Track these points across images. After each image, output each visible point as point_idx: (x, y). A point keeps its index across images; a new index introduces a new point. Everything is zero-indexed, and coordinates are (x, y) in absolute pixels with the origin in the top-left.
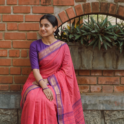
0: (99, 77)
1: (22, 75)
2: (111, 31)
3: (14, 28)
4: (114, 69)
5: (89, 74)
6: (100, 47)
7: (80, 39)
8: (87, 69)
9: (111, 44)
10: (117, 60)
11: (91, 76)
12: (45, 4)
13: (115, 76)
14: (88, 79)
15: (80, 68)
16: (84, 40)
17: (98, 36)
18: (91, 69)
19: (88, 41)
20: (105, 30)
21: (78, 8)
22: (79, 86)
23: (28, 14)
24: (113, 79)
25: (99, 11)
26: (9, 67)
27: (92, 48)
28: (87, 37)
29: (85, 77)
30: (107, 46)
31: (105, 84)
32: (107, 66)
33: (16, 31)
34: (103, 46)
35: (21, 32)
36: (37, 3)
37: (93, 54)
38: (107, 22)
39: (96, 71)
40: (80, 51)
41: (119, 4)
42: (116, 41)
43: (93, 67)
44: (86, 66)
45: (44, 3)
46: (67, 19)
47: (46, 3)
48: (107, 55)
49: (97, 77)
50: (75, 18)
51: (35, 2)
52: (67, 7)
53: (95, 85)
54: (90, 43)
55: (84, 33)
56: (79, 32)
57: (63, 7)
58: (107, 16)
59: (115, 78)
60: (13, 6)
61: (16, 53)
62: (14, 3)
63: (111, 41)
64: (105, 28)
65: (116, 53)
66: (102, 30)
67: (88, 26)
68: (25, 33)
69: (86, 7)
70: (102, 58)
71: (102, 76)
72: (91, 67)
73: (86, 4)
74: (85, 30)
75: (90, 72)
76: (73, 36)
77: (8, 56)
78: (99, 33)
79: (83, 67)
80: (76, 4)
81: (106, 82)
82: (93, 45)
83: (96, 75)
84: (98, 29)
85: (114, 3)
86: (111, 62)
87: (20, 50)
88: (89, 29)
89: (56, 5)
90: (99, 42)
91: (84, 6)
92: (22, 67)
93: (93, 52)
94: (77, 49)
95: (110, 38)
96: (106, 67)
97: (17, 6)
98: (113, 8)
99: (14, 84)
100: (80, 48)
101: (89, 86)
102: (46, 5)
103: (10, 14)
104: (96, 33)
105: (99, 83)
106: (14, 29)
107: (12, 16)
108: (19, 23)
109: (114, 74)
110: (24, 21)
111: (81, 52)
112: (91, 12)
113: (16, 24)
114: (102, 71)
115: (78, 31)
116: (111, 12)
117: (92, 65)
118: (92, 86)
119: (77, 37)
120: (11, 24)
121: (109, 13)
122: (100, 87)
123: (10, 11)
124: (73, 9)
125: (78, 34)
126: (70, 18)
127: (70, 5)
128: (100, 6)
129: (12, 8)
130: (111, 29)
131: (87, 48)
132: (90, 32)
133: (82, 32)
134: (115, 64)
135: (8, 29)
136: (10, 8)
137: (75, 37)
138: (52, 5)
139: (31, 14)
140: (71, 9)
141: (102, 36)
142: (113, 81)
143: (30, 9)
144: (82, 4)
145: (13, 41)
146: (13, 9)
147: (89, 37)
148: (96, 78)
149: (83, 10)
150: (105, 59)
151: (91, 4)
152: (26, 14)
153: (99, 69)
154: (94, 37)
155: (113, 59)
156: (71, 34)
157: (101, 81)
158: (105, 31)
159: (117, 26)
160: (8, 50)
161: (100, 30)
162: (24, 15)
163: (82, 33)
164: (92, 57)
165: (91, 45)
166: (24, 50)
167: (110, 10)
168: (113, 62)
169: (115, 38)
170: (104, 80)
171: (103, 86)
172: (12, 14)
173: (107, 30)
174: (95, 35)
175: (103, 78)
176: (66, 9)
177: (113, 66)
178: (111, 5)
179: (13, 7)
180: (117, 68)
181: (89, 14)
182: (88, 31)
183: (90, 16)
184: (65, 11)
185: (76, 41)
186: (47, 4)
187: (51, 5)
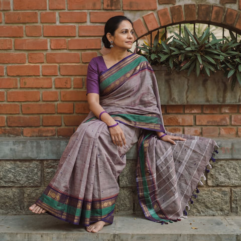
0: (197, 116)
1: (75, 114)
2: (216, 49)
3: (62, 46)
4: (220, 104)
5: (182, 112)
6: (198, 72)
7: (167, 60)
8: (179, 104)
9: (216, 69)
10: (225, 91)
11: (184, 113)
12: (110, 9)
13: (222, 113)
14: (180, 118)
15: (168, 102)
16: (174, 62)
17: (196, 56)
18: (185, 104)
19: (180, 63)
20: (206, 46)
21: (163, 14)
22: (167, 128)
23: (83, 25)
24: (218, 118)
25: (196, 18)
26: (56, 103)
27: (186, 73)
28: (178, 57)
29: (176, 115)
30: (210, 69)
31: (206, 125)
32: (210, 100)
33: (65, 51)
34: (203, 71)
35: (73, 52)
36: (98, 6)
37: (188, 83)
38: (208, 34)
39: (192, 107)
40: (167, 78)
41: (228, 6)
42: (222, 63)
43: (188, 102)
44: (177, 99)
45: (108, 6)
46: (145, 31)
47: (111, 6)
48: (209, 84)
49: (194, 115)
50: (158, 29)
51: (94, 4)
52: (145, 12)
53: (191, 126)
54: (184, 66)
55: (174, 51)
56: (166, 51)
57: (139, 13)
58: (209, 26)
59: (221, 116)
60: (59, 11)
61: (66, 83)
62: (62, 7)
63: (215, 63)
64: (205, 44)
65: (222, 80)
66: (202, 47)
67: (180, 40)
68: (79, 53)
69: (175, 11)
70: (201, 89)
71: (202, 113)
72: (184, 102)
73: (177, 8)
74: (176, 47)
75: (183, 108)
76: (156, 57)
77: (53, 87)
78: (198, 52)
79: (172, 101)
80: (160, 8)
81: (208, 122)
82: (188, 68)
83: (193, 112)
84: (195, 45)
85: (220, 6)
86: (215, 93)
87: (72, 78)
88: (182, 46)
89: (128, 10)
90: (197, 64)
91: (172, 10)
92: (75, 103)
93: (188, 80)
94: (163, 74)
95: (213, 59)
96: (207, 101)
97: (66, 11)
98: (217, 13)
99: (63, 127)
100: (168, 74)
101: (181, 128)
102: (112, 10)
103: (54, 25)
104: (192, 51)
105: (197, 124)
106: (63, 48)
107: (58, 26)
108: (69, 39)
109: (221, 110)
110: (77, 35)
111: (170, 79)
112: (184, 19)
113: (65, 40)
114: (201, 107)
115: (164, 49)
116: (215, 19)
117: (187, 97)
118: (186, 128)
119: (163, 58)
120: (57, 40)
121: (212, 21)
122: (199, 129)
123: (55, 19)
124: (155, 15)
125: (165, 54)
126: (150, 29)
127: (150, 8)
128: (197, 11)
129: (57, 15)
130: (215, 45)
131: (178, 73)
132: (184, 49)
133: (171, 50)
134: (222, 96)
135: (52, 48)
136: (55, 16)
137: (160, 58)
138: (121, 9)
139: (88, 24)
140: (152, 16)
141: (201, 56)
142: (218, 120)
143: (86, 15)
144: (168, 7)
145: (61, 64)
146: (60, 16)
147: (181, 58)
148: (192, 117)
149: (170, 17)
150: (206, 90)
151: (183, 7)
152: (80, 25)
153: (196, 104)
154: (190, 57)
155: (219, 90)
156: (154, 52)
157: (199, 121)
158: (205, 48)
159: (225, 41)
160: (53, 78)
161: (197, 46)
162: (77, 25)
163: (171, 51)
164: (186, 87)
165: (185, 69)
166: (78, 77)
167: (213, 16)
168: (218, 94)
169: (222, 58)
170: (204, 119)
171: (204, 127)
172: (58, 23)
173: (210, 47)
174: (191, 54)
175: (204, 116)
176: (143, 16)
177: (218, 98)
178: (215, 9)
179: (59, 13)
180: (224, 101)
181: (180, 23)
182: (180, 48)
183: (183, 25)
184: (142, 20)
185: (162, 63)
186: (113, 8)
187: (120, 10)
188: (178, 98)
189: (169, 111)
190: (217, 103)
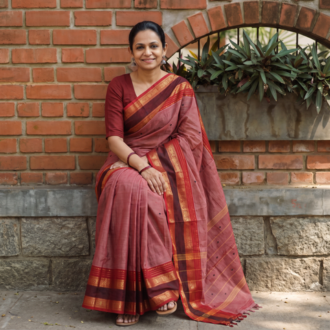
0: (260, 156)
1: (93, 153)
2: (286, 63)
3: (77, 59)
4: (290, 139)
5: (239, 150)
6: (261, 94)
7: (220, 78)
8: (236, 138)
9: (286, 90)
10: (298, 121)
11: (243, 153)
12: (144, 7)
13: (294, 153)
14: (237, 160)
15: (220, 137)
16: (229, 81)
17: (259, 72)
18: (244, 139)
19: (238, 82)
20: (273, 59)
21: (214, 15)
22: (219, 172)
23: (106, 29)
24: (287, 158)
25: (260, 21)
26: (68, 138)
27: (246, 96)
28: (234, 74)
29: (232, 155)
30: (277, 92)
31: (272, 169)
32: (277, 133)
33: (82, 65)
34: (267, 94)
35: (92, 67)
36: (126, 4)
37: (248, 110)
38: (276, 42)
39: (252, 143)
40: (220, 102)
41: (302, 4)
42: (295, 82)
43: (247, 136)
44: (232, 133)
45: (140, 3)
46: (191, 38)
47: (145, 3)
48: (277, 111)
49: (257, 154)
50: (208, 35)
51: (122, 2)
52: (190, 12)
53: (253, 170)
54: (242, 86)
55: (229, 66)
56: (218, 65)
57: (182, 13)
58: (278, 31)
59: (292, 157)
60: (74, 10)
61: (82, 110)
62: (77, 4)
63: (284, 83)
64: (272, 56)
65: (294, 106)
66: (266, 59)
67: (238, 51)
68: (100, 68)
69: (231, 11)
70: (266, 118)
71: (267, 152)
72: (243, 137)
73: (232, 6)
74: (231, 60)
75: (240, 145)
76: (205, 73)
77: (65, 115)
78: (261, 67)
79: (226, 135)
80: (210, 6)
81: (274, 165)
82: (248, 90)
83: (254, 150)
84: (257, 57)
85: (292, 3)
86: (285, 125)
87: (91, 103)
88: (239, 58)
89: (168, 9)
90: (260, 85)
91: (227, 9)
92: (94, 137)
93: (249, 106)
94: (214, 98)
95: (281, 76)
96: (274, 135)
97: (83, 10)
98: (288, 14)
99: (78, 171)
100: (220, 98)
101: (238, 173)
102: (145, 8)
103: (67, 29)
104: (253, 66)
105: (260, 167)
106: (78, 61)
107: (72, 31)
108: (88, 49)
109: (292, 148)
110: (98, 43)
111: (224, 105)
112: (243, 21)
113: (81, 51)
114: (266, 143)
115: (216, 63)
116: (284, 21)
117: (247, 130)
118: (245, 173)
119: (214, 75)
120: (70, 49)
121: (280, 24)
122: (262, 175)
123: (68, 22)
124: (204, 16)
125: (217, 69)
126: (197, 35)
127: (198, 7)
128: (260, 10)
129: (71, 15)
130: (284, 57)
131: (235, 96)
132: (242, 64)
133: (224, 64)
134: (294, 128)
135: (64, 60)
136: (69, 17)
137: (209, 75)
138: (158, 8)
139: (114, 27)
140: (199, 17)
141: (265, 72)
142: (288, 162)
143: (111, 17)
144: (222, 5)
145: (75, 84)
146: (75, 18)
147: (239, 75)
148: (253, 156)
149: (224, 19)
150: (272, 120)
151: (242, 6)
152: (102, 29)
153: (259, 139)
154: (251, 74)
155: (290, 119)
156: (202, 68)
157: (263, 163)
158: (272, 62)
159: (299, 51)
160: (65, 103)
161: (260, 59)
162: (99, 29)
163: (225, 66)
164: (245, 116)
165: (244, 90)
166: (99, 102)
167: (282, 17)
168: (289, 125)
169: (293, 76)
170: (269, 161)
171: (269, 172)
172: (72, 27)
173: (277, 61)
174: (251, 70)
175: (269, 156)
176: (188, 17)
177: (288, 131)
178: (285, 7)
179: (74, 13)
180: (296, 135)
181: (238, 27)
182: (236, 61)
183: (241, 30)
184: (186, 22)
185: (212, 83)
186: (147, 6)
187: (156, 8)
188: (235, 131)
189: (223, 150)
190: (287, 138)
